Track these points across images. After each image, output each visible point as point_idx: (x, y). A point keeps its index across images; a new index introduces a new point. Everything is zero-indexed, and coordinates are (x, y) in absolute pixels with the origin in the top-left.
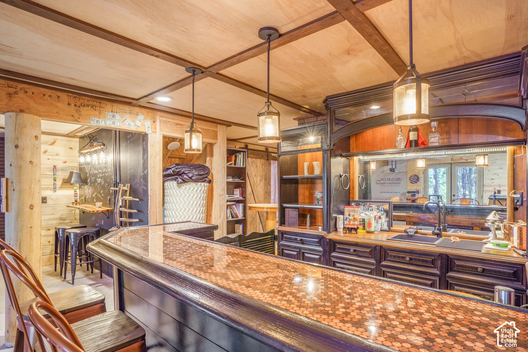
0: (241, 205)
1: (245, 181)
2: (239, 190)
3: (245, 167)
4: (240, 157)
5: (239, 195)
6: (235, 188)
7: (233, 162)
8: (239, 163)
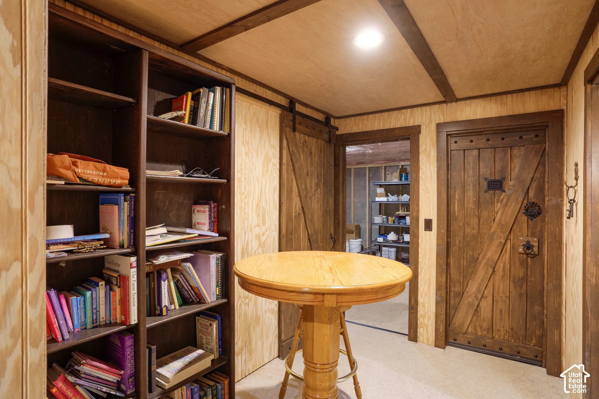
0: (214, 259)
1: (229, 180)
2: (206, 208)
3: (229, 135)
4: (211, 102)
5: (206, 227)
6: (196, 203)
7: (186, 113)
8: (208, 119)
